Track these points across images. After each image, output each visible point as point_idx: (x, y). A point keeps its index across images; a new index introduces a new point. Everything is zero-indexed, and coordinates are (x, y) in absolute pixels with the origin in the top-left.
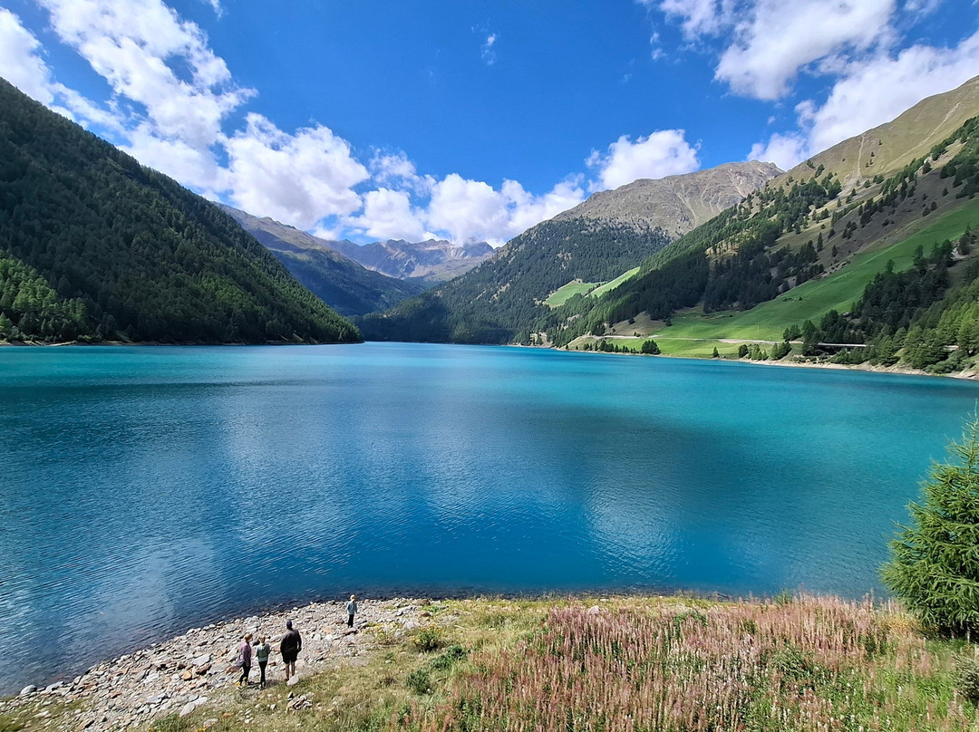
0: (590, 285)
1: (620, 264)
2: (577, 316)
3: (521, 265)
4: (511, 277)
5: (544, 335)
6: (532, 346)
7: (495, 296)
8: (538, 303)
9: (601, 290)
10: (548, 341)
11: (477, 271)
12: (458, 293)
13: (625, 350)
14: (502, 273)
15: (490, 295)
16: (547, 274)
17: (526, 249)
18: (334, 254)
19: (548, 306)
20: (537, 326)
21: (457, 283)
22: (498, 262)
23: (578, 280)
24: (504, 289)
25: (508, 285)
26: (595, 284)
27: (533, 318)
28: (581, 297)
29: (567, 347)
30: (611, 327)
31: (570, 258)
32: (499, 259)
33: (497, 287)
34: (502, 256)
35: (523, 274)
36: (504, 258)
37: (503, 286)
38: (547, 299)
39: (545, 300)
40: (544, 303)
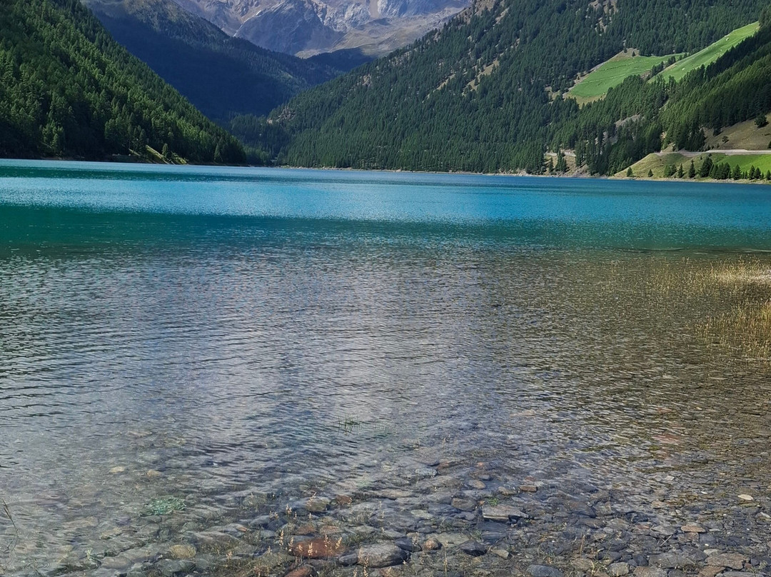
0: (655, 60)
2: (635, 118)
3: (520, 26)
4: (502, 49)
5: (570, 155)
6: (547, 175)
7: (472, 83)
8: (554, 96)
9: (680, 69)
10: (579, 164)
11: (436, 38)
12: (400, 79)
14: (484, 41)
15: (462, 82)
16: (571, 40)
19: (572, 101)
20: (556, 139)
21: (398, 61)
22: (476, 20)
23: (631, 50)
24: (488, 70)
25: (496, 63)
26: (665, 59)
27: (545, 123)
28: (641, 82)
29: (630, 173)
30: (717, 133)
31: (616, 10)
32: (478, 14)
33: (476, 67)
34: (483, 8)
35: (524, 42)
36: (486, 12)
37: (487, 66)
38: (570, 89)
39: (567, 91)
40: (565, 96)
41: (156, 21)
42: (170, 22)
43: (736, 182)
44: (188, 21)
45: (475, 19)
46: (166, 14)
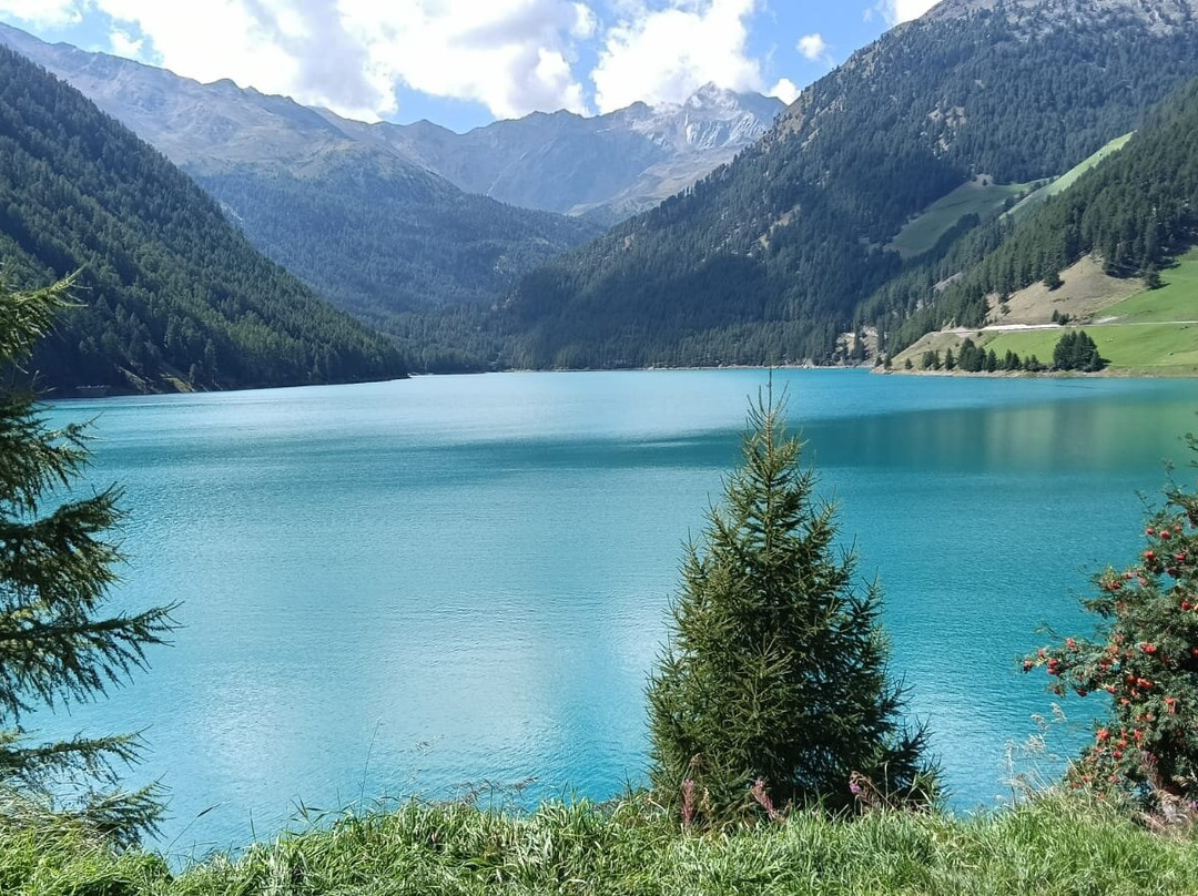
0: (1015, 188)
1: (1100, 123)
2: (958, 277)
3: (831, 153)
4: (805, 188)
5: (873, 335)
6: (840, 364)
7: (763, 239)
8: (871, 249)
11: (723, 176)
12: (670, 238)
13: (1013, 363)
14: (783, 177)
15: (749, 237)
16: (900, 168)
17: (849, 107)
18: (381, 159)
19: (894, 255)
20: (858, 314)
21: (673, 211)
22: (776, 150)
23: (982, 177)
24: (785, 221)
25: (797, 208)
26: (1028, 186)
28: (976, 222)
30: (1002, 301)
31: (963, 121)
32: (781, 139)
33: (770, 215)
34: (787, 131)
35: (834, 176)
36: (792, 137)
37: (785, 212)
38: (895, 237)
39: (890, 241)
40: (886, 248)
41: (361, 179)
42: (381, 179)
43: (991, 375)
44: (405, 176)
45: (777, 147)
46: (376, 170)
